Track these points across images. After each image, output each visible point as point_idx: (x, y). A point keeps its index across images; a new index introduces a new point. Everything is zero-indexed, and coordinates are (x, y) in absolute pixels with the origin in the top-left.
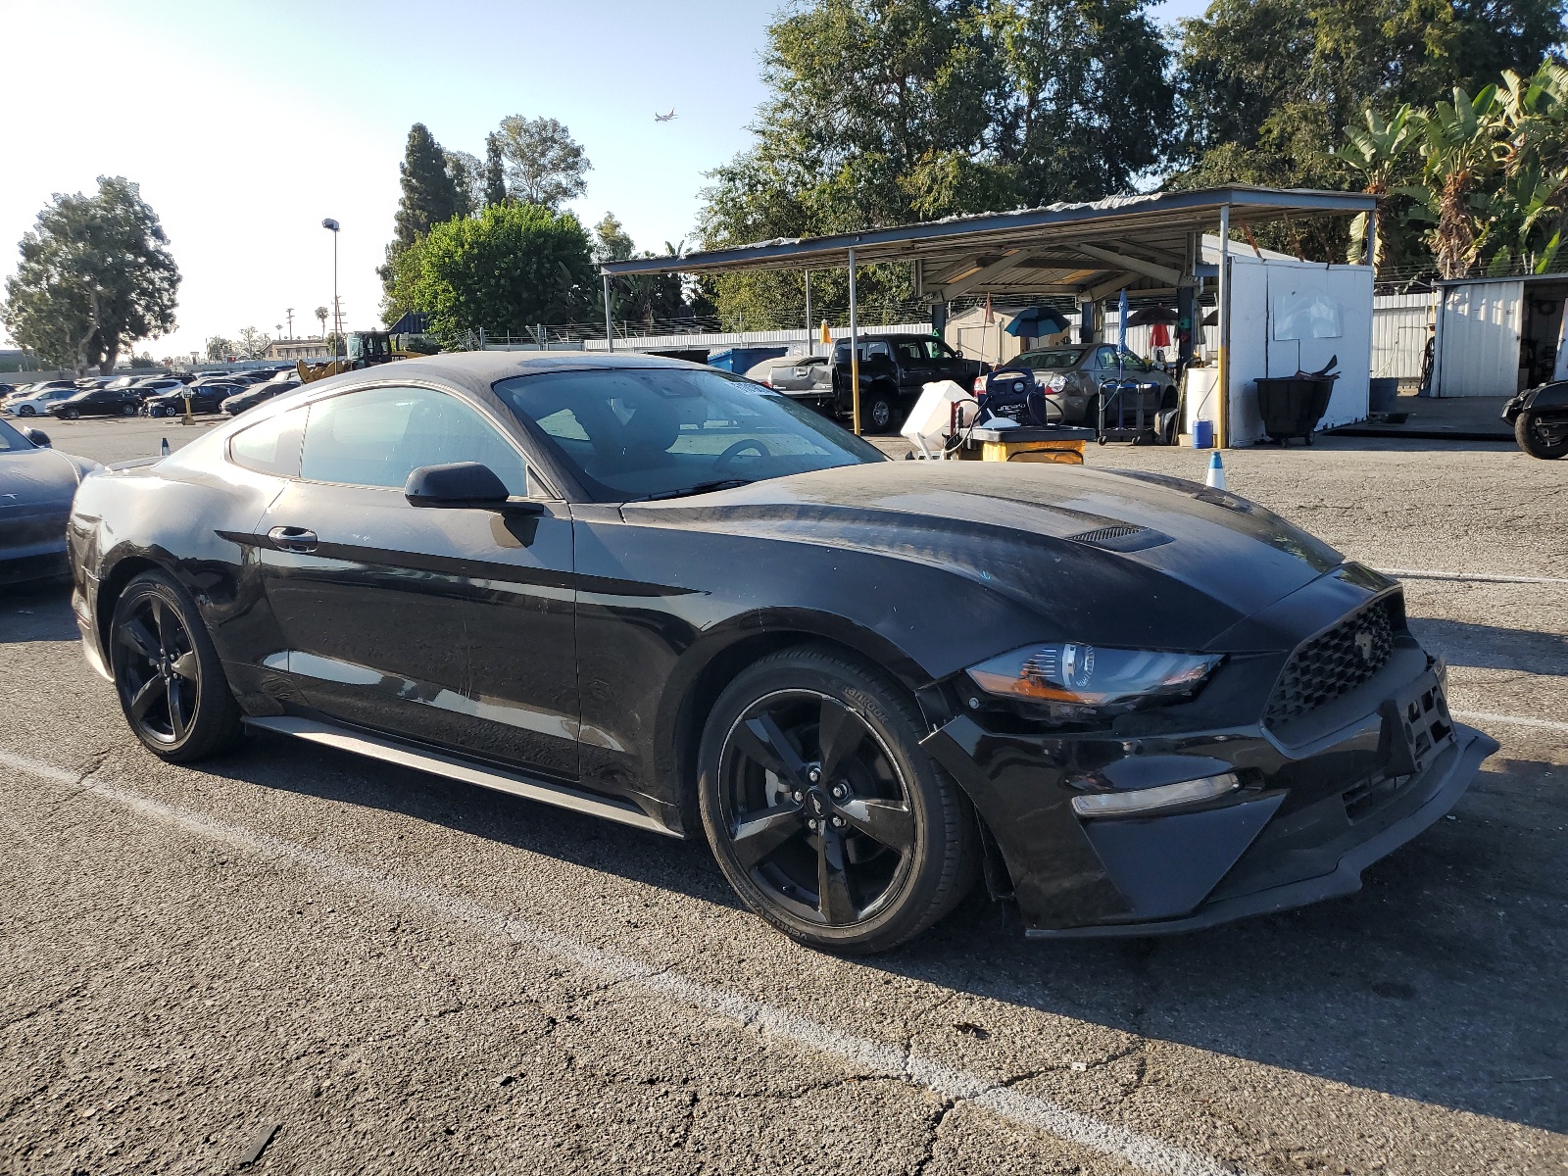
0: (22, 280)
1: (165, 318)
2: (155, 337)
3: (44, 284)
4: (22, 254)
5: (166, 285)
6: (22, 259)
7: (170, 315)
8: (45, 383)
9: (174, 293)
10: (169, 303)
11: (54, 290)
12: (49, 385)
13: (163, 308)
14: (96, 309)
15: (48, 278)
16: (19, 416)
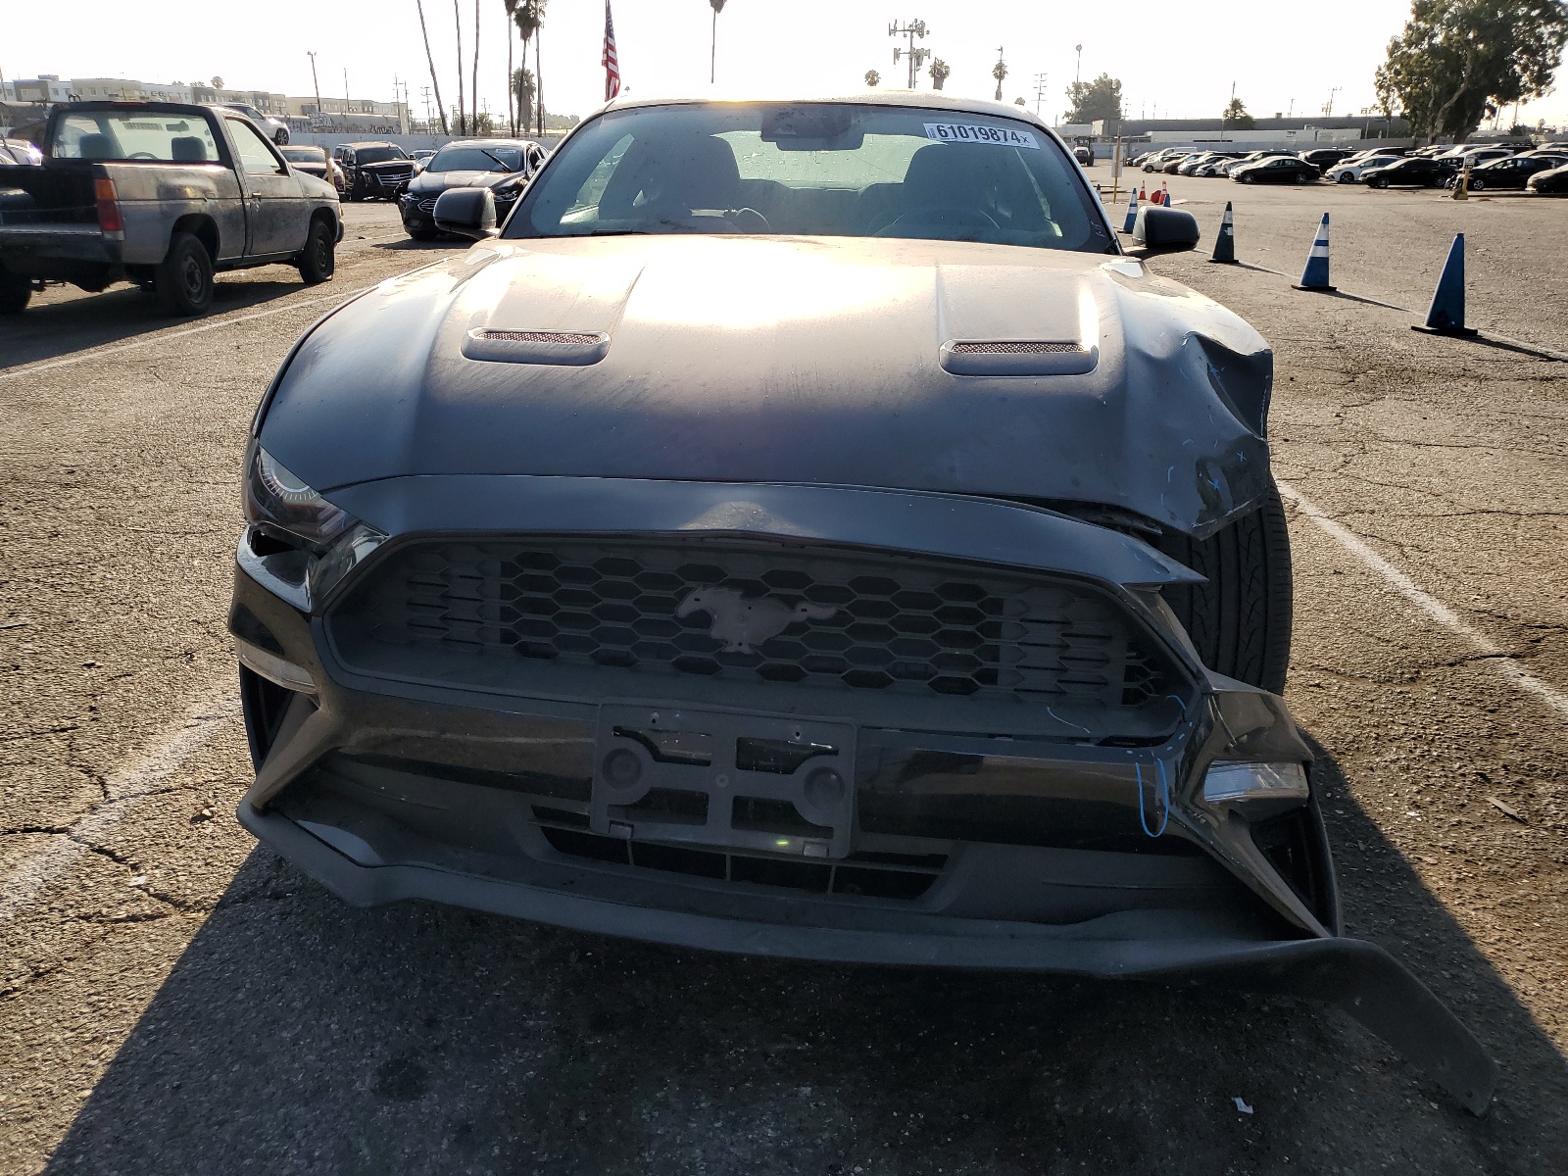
0: (1405, 41)
1: (1542, 79)
2: (1525, 101)
3: (1425, 45)
4: (1414, 12)
5: (1553, 41)
6: (1411, 18)
7: (1549, 76)
8: (1376, 150)
9: (1559, 51)
10: (1552, 62)
11: (1433, 50)
12: (1380, 152)
13: (1544, 66)
14: (1469, 71)
15: (1431, 38)
16: (1339, 183)
